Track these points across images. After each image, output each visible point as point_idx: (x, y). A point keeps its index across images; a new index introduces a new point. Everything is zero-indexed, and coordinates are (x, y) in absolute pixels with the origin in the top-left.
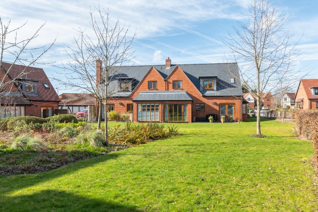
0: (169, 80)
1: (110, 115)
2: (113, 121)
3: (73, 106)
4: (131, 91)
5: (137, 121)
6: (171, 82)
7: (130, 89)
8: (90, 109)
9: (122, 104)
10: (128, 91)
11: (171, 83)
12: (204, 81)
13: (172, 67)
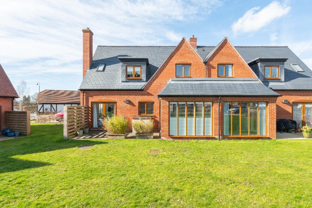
0: (211, 63)
1: (112, 124)
2: (118, 137)
3: (57, 104)
4: (145, 80)
5: (169, 136)
6: (216, 66)
7: (144, 77)
8: (68, 112)
9: (130, 102)
10: (140, 80)
11: (214, 68)
12: (265, 66)
13: (198, 49)
